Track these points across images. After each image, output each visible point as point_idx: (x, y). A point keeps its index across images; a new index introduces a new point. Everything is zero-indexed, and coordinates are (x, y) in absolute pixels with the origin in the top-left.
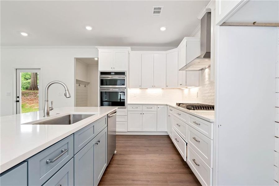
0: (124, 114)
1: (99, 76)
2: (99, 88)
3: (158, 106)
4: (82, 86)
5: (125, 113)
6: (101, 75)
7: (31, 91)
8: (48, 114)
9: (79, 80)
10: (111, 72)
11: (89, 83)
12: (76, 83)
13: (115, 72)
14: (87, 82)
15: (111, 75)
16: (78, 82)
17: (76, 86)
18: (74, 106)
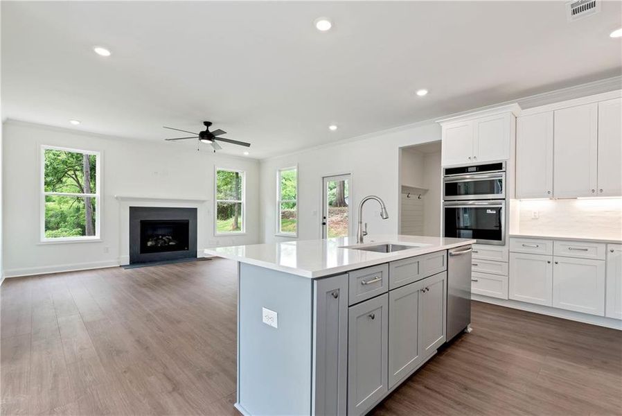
0: (500, 259)
1: (442, 177)
2: (442, 201)
3: (610, 247)
4: (414, 197)
5: (502, 257)
6: (446, 174)
7: (336, 208)
8: (362, 240)
9: (408, 187)
10: (467, 168)
11: (426, 191)
12: (402, 193)
13: (477, 166)
14: (422, 189)
15: (468, 172)
16: (405, 190)
17: (402, 199)
18: (399, 234)
